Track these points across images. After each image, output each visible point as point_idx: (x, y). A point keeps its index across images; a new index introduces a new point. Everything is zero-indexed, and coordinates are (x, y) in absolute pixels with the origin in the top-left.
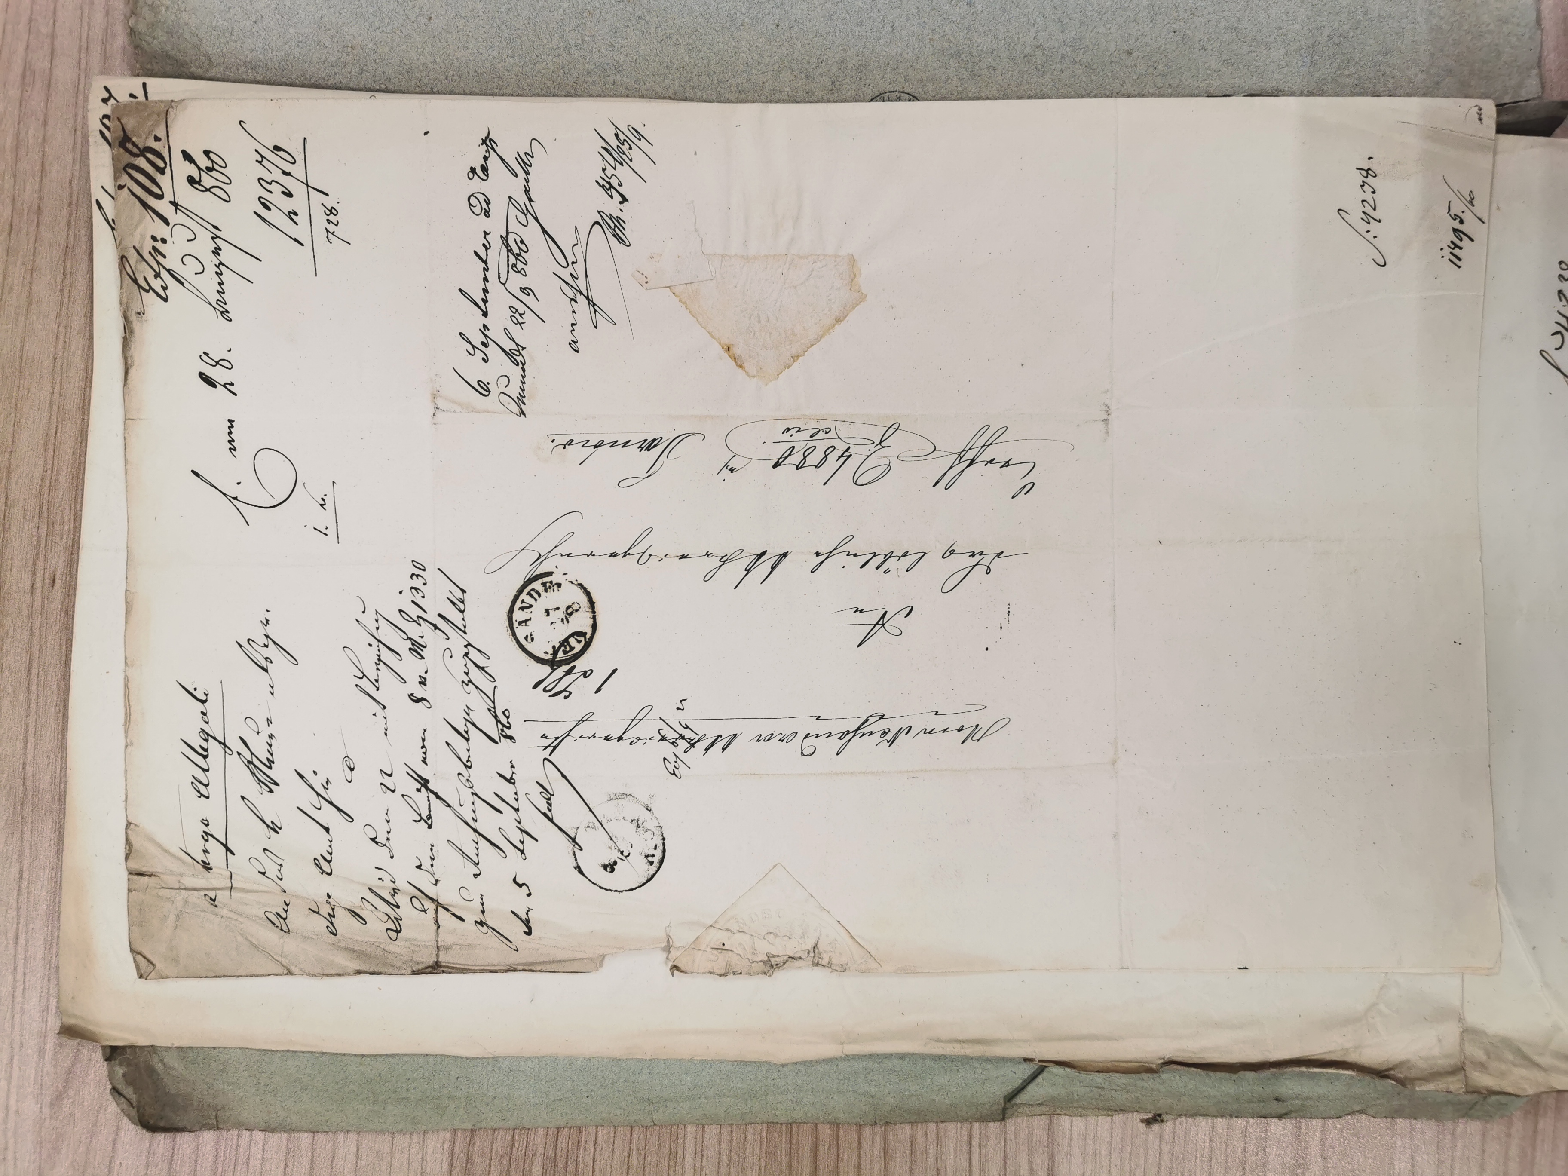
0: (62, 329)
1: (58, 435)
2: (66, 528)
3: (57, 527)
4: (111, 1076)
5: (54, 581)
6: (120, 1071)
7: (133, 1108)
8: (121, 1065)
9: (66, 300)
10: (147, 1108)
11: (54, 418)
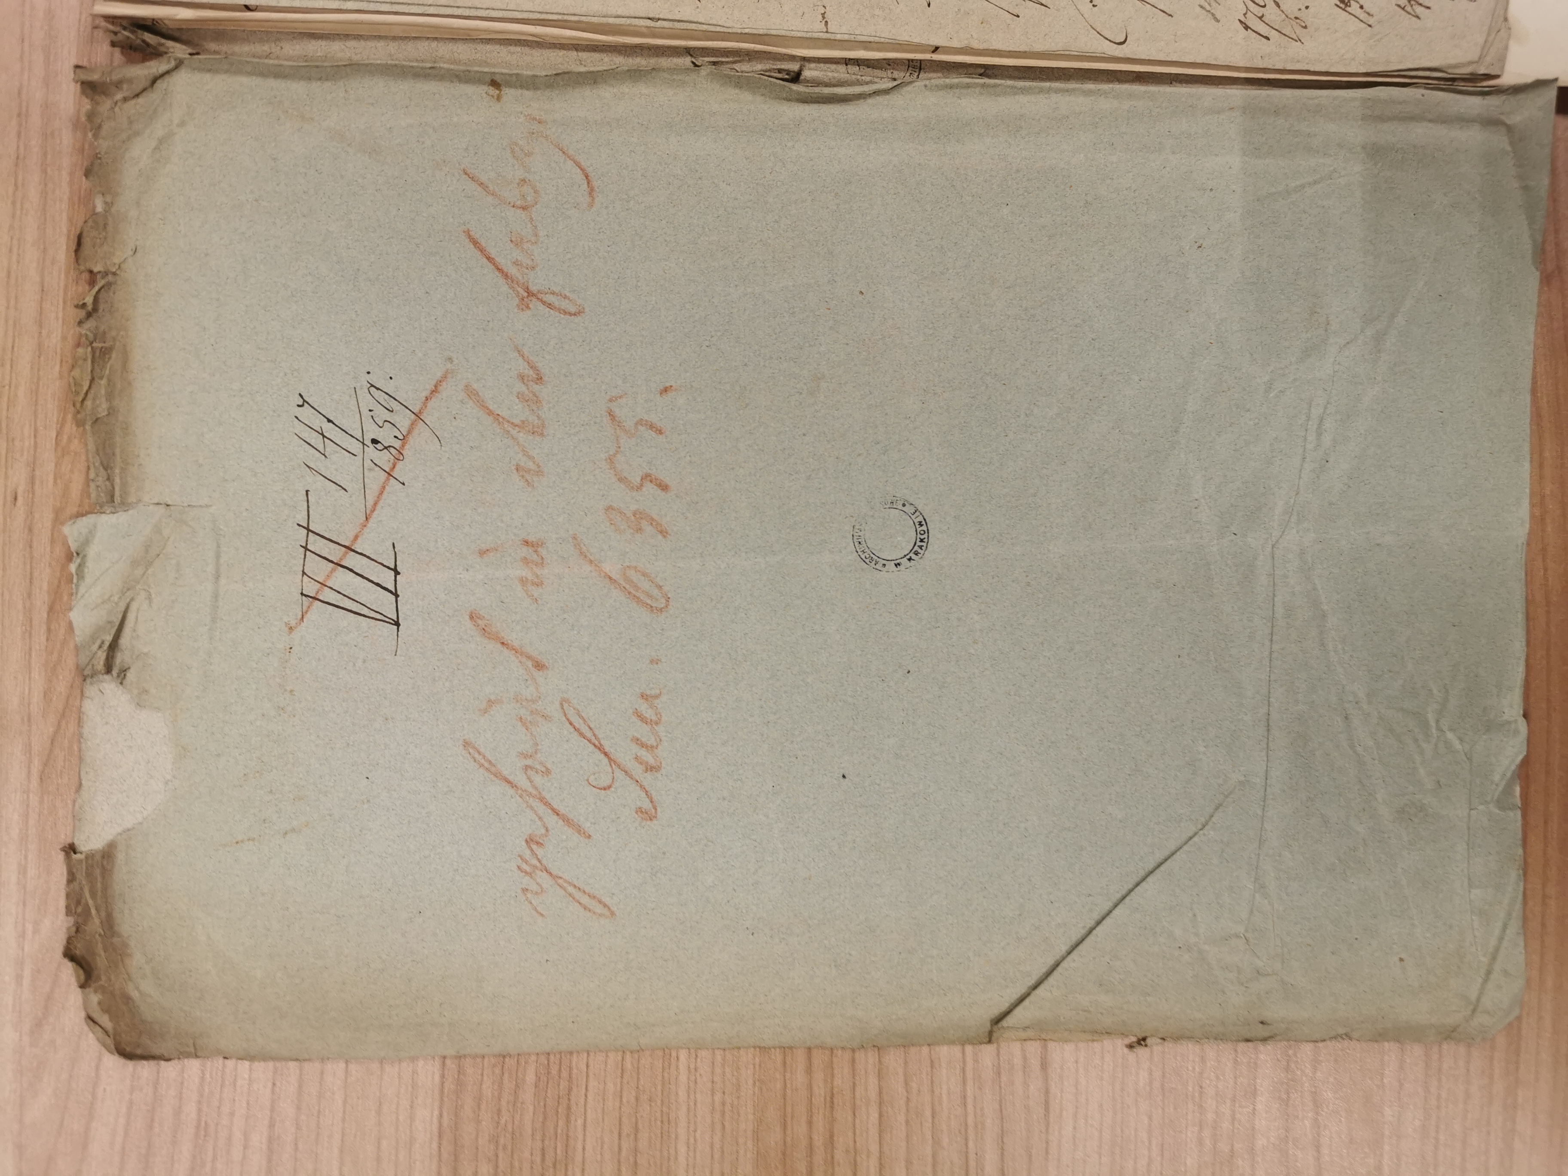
0: (15, 242)
1: (16, 349)
2: (27, 443)
3: (17, 443)
4: (86, 1005)
5: (16, 499)
6: (95, 998)
7: (109, 1036)
8: (96, 992)
9: (18, 212)
10: (123, 1036)
11: (10, 333)
